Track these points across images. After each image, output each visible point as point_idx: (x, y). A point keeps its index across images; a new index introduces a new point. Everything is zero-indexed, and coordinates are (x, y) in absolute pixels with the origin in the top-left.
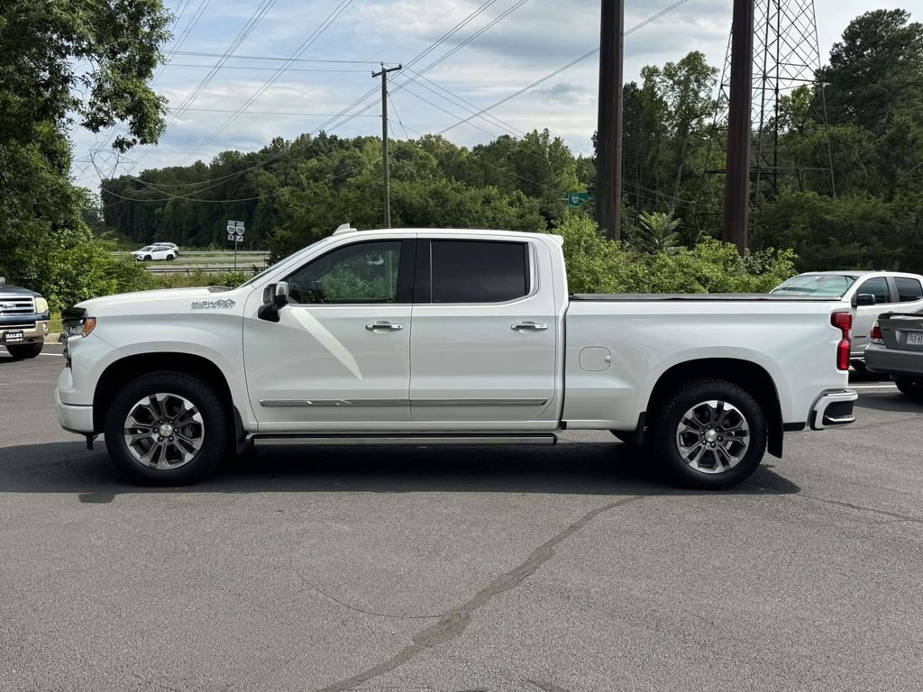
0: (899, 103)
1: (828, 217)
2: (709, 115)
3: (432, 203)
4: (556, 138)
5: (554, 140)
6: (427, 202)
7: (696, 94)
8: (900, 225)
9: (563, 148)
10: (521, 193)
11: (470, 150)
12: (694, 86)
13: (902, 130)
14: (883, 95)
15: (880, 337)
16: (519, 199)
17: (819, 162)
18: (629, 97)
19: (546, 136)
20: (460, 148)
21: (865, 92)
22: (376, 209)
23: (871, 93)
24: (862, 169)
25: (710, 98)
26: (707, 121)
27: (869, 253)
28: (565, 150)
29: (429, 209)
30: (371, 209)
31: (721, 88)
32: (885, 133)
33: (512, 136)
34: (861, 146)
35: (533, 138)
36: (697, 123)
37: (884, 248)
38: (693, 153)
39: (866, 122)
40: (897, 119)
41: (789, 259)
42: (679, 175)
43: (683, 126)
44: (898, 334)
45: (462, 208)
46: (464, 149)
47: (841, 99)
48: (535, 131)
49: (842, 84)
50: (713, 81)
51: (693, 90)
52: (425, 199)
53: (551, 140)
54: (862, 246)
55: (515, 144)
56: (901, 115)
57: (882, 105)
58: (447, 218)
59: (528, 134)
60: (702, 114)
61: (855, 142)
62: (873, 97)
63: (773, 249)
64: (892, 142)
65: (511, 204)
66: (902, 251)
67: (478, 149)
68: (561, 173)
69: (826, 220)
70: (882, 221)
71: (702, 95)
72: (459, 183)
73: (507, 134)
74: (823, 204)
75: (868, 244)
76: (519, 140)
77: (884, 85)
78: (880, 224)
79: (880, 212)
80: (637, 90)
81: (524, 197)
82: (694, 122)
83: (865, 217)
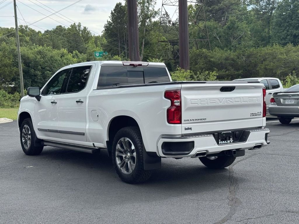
0: (230, 12)
1: (212, 59)
2: (154, 17)
3: (39, 57)
4: (84, 27)
5: (83, 28)
6: (36, 56)
7: (148, 8)
8: (240, 62)
9: (88, 31)
10: (77, 52)
11: (43, 32)
12: (147, 4)
13: (233, 23)
14: (223, 9)
15: (275, 102)
16: (76, 54)
17: (201, 37)
18: (119, 9)
19: (79, 26)
20: (37, 31)
21: (217, 7)
22: (11, 60)
23: (219, 8)
24: (218, 39)
25: (154, 10)
26: (153, 20)
27: (229, 73)
28: (88, 33)
29: (37, 60)
30: (9, 61)
31: (163, 6)
32: (226, 25)
33: (63, 26)
34: (217, 30)
35: (74, 26)
36: (149, 21)
37: (235, 71)
38: (148, 34)
39: (218, 20)
40: (230, 18)
41: (214, 76)
42: (144, 43)
43: (144, 22)
44: (282, 100)
45: (52, 59)
46: (39, 32)
47: (207, 10)
48: (75, 24)
49: (207, 4)
50: (155, 3)
51: (146, 6)
52: (35, 55)
53: (82, 28)
54: (226, 71)
55: (65, 30)
56: (232, 17)
57: (223, 13)
58: (46, 64)
59: (72, 25)
60: (151, 17)
61: (214, 28)
62: (220, 9)
63: (207, 72)
64: (229, 28)
65: (73, 57)
66: (242, 73)
67: (47, 32)
68: (88, 42)
69: (212, 60)
70: (233, 60)
71: (150, 8)
72: (49, 47)
73: (61, 25)
74: (210, 54)
75: (228, 70)
76: (67, 28)
77: (224, 4)
78: (232, 62)
79: (232, 57)
80: (122, 6)
81: (79, 54)
82: (148, 21)
83: (227, 59)
